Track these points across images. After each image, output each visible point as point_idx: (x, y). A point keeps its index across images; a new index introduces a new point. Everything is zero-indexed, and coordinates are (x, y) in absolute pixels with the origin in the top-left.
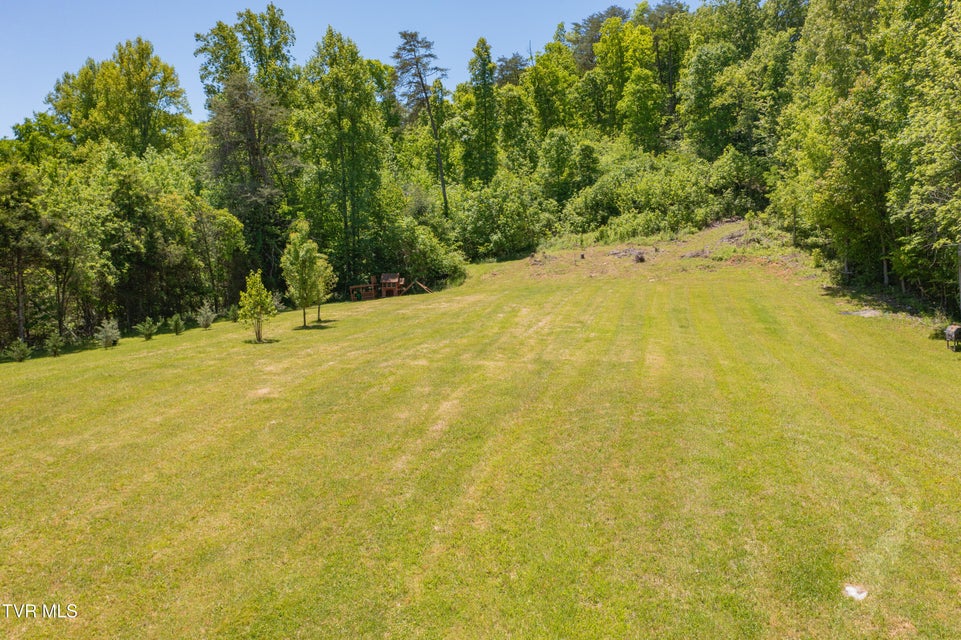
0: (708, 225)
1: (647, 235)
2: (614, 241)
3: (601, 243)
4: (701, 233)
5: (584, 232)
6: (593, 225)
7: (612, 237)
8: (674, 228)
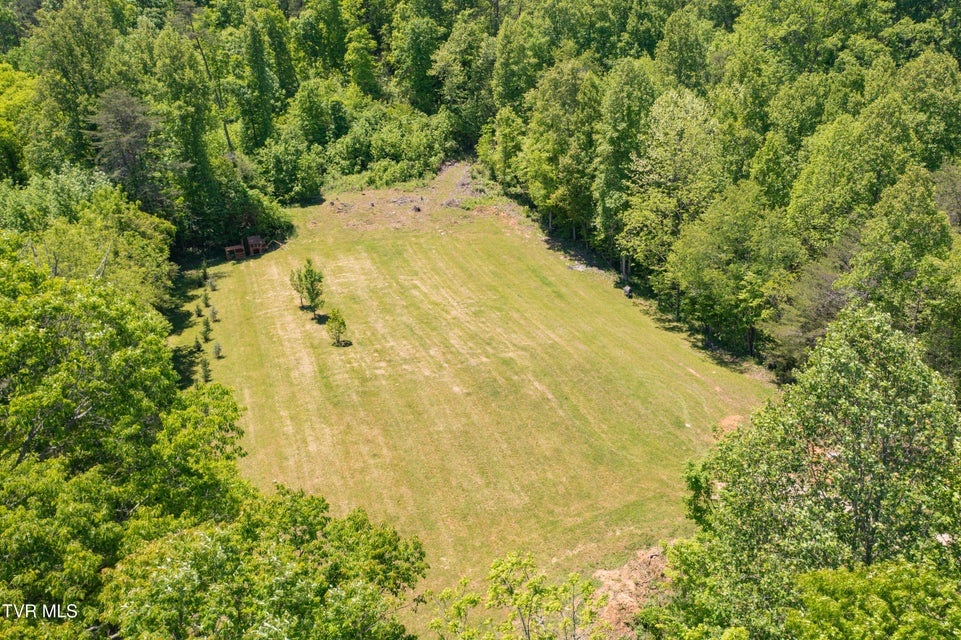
0: (440, 169)
1: (405, 181)
2: (381, 185)
3: (373, 187)
4: (438, 178)
5: (351, 173)
6: (357, 168)
7: (378, 183)
8: (421, 175)
